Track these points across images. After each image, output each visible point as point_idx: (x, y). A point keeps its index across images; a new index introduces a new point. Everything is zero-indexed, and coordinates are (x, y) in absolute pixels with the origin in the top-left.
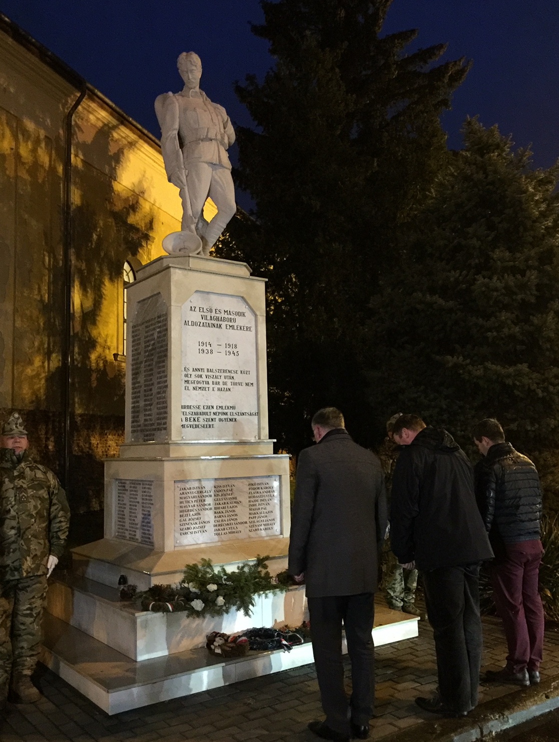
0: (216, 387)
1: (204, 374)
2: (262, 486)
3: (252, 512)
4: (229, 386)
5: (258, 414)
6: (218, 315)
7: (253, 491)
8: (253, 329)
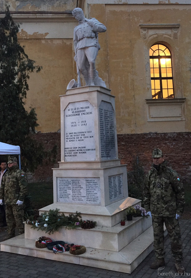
0: (78, 139)
1: (73, 135)
2: (92, 182)
3: (88, 192)
4: (83, 138)
5: (95, 149)
6: (78, 110)
7: (88, 183)
8: (93, 113)
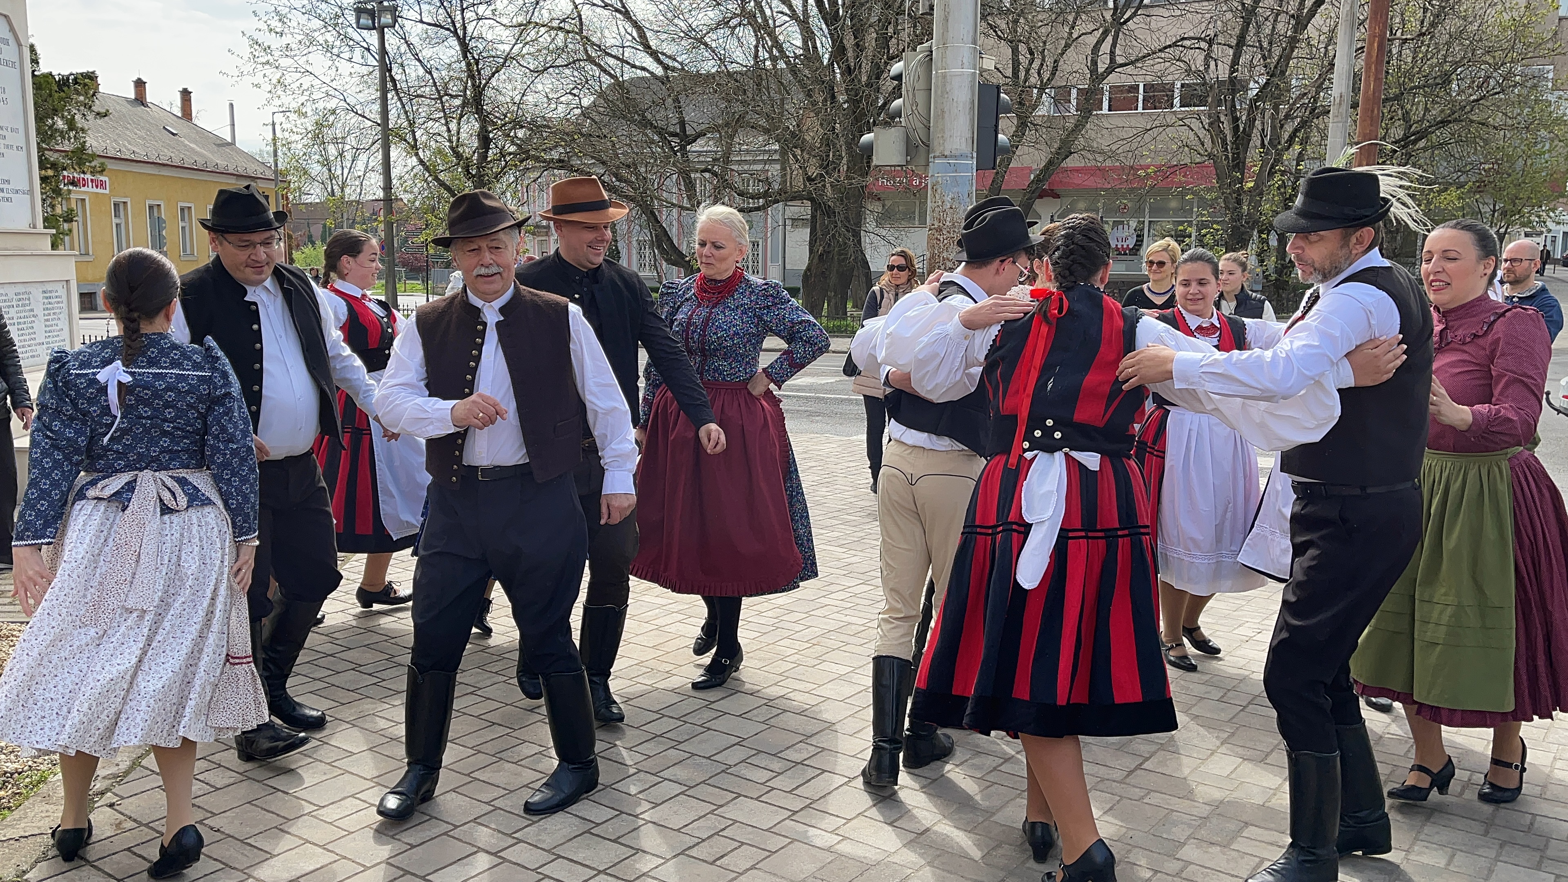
2: (54, 294)
3: (47, 329)
4: (3, 149)
5: (31, 192)
7: (46, 301)
8: (17, 65)
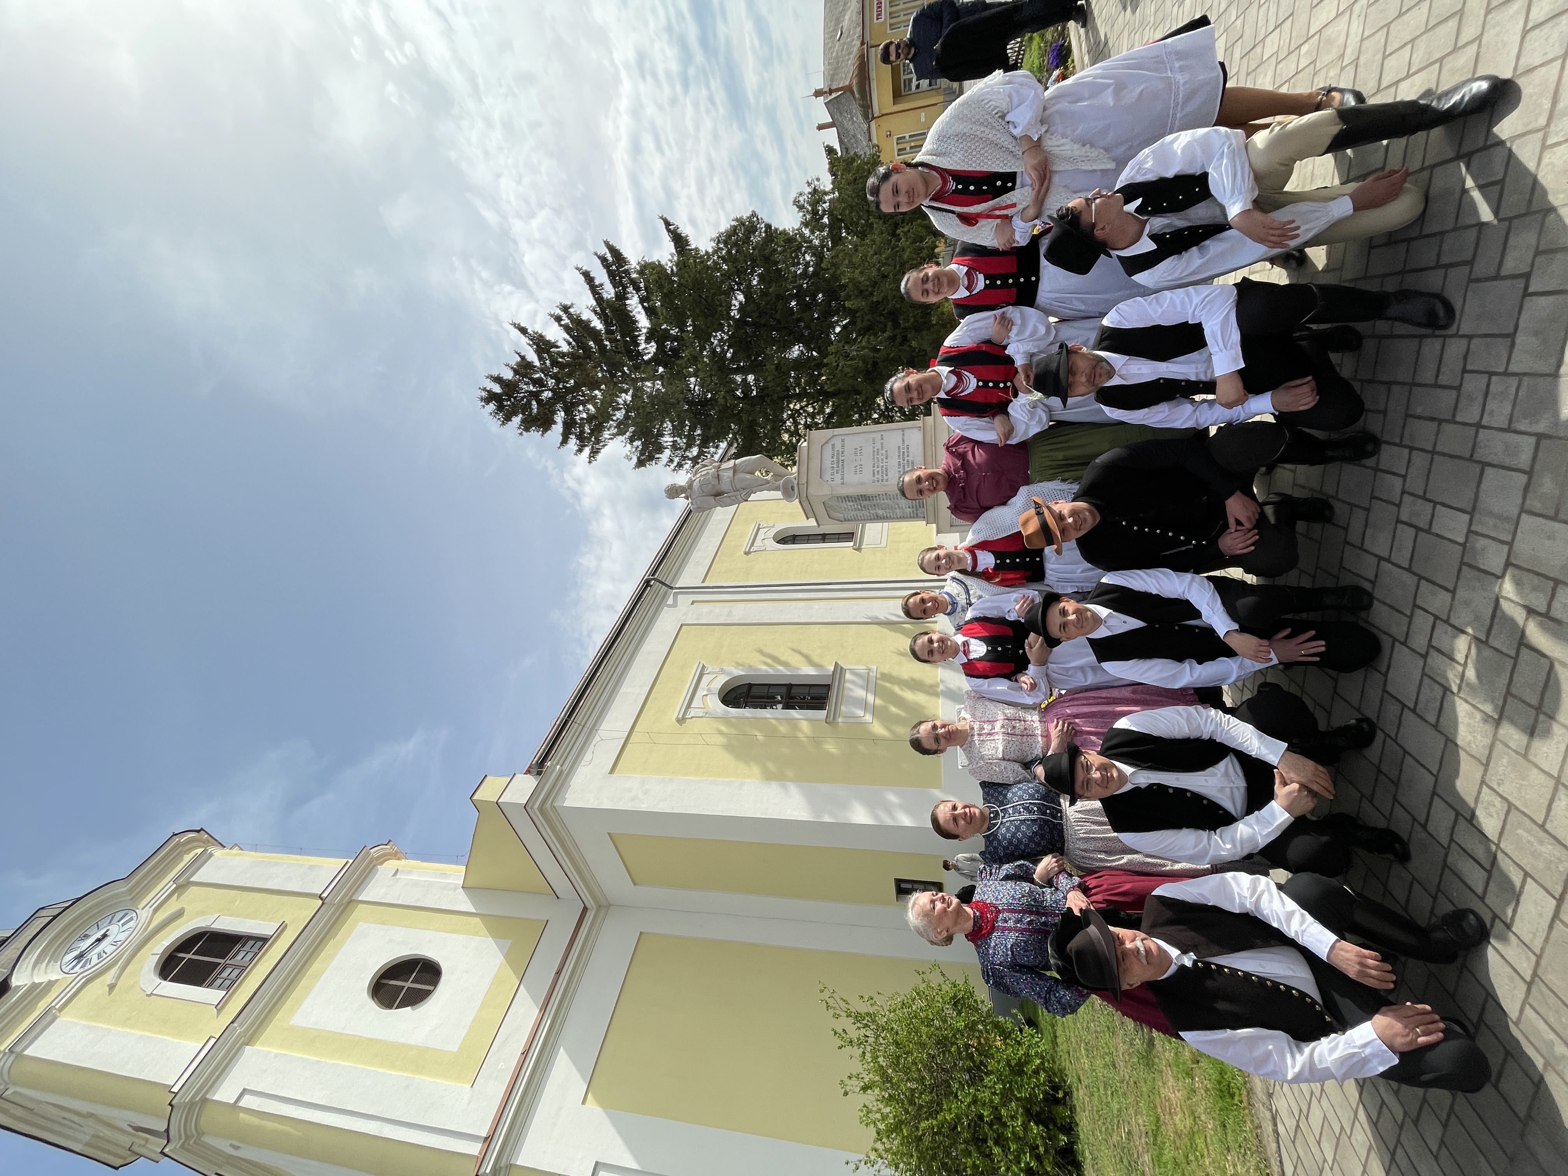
0: (885, 460)
1: (877, 469)
4: (884, 452)
8: (844, 437)
